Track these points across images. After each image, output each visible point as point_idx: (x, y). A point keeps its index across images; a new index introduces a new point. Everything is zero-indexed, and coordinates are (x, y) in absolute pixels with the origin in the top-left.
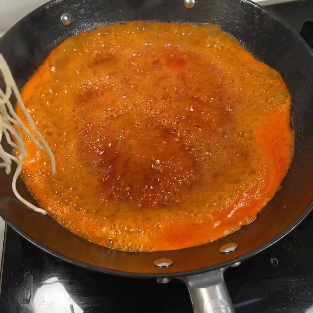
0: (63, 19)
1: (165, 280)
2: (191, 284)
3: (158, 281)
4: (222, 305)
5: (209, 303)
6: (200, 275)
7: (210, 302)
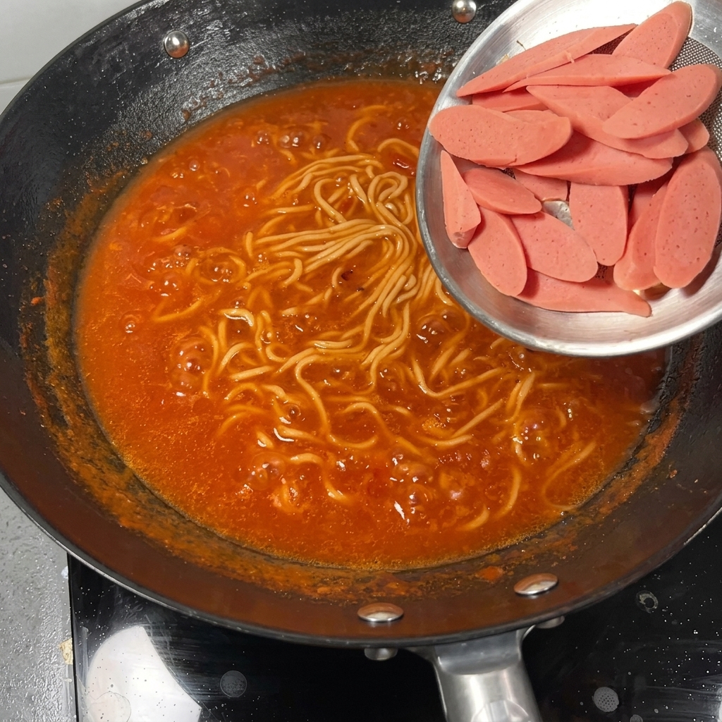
0: (170, 42)
1: (384, 654)
2: (442, 663)
3: (367, 653)
4: (515, 715)
5: (484, 711)
6: (464, 644)
7: (487, 706)
